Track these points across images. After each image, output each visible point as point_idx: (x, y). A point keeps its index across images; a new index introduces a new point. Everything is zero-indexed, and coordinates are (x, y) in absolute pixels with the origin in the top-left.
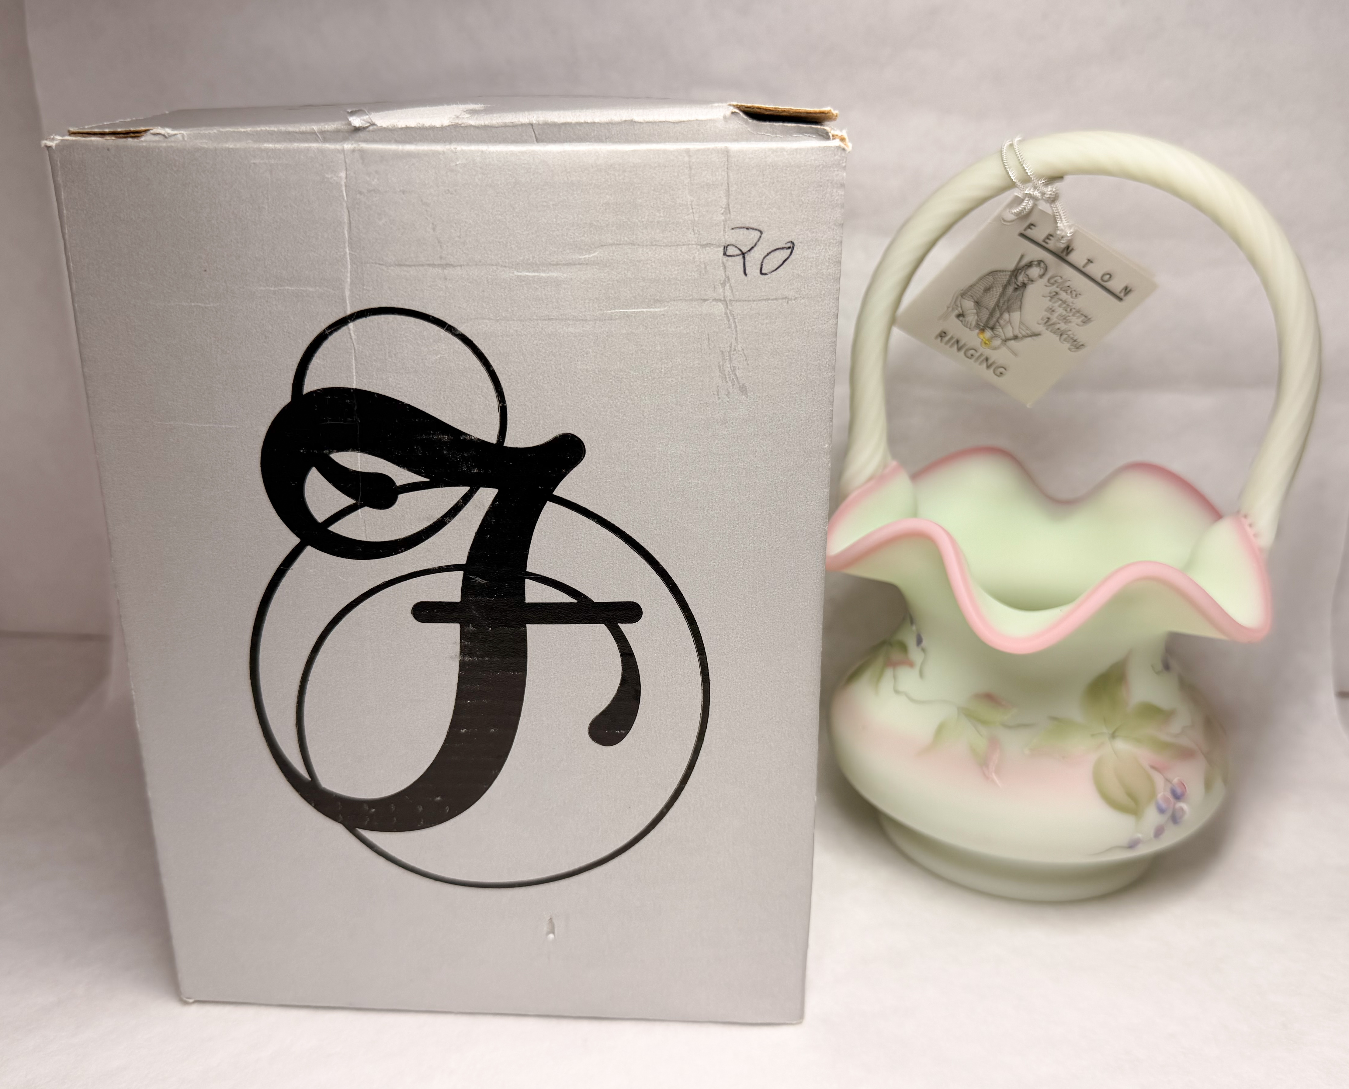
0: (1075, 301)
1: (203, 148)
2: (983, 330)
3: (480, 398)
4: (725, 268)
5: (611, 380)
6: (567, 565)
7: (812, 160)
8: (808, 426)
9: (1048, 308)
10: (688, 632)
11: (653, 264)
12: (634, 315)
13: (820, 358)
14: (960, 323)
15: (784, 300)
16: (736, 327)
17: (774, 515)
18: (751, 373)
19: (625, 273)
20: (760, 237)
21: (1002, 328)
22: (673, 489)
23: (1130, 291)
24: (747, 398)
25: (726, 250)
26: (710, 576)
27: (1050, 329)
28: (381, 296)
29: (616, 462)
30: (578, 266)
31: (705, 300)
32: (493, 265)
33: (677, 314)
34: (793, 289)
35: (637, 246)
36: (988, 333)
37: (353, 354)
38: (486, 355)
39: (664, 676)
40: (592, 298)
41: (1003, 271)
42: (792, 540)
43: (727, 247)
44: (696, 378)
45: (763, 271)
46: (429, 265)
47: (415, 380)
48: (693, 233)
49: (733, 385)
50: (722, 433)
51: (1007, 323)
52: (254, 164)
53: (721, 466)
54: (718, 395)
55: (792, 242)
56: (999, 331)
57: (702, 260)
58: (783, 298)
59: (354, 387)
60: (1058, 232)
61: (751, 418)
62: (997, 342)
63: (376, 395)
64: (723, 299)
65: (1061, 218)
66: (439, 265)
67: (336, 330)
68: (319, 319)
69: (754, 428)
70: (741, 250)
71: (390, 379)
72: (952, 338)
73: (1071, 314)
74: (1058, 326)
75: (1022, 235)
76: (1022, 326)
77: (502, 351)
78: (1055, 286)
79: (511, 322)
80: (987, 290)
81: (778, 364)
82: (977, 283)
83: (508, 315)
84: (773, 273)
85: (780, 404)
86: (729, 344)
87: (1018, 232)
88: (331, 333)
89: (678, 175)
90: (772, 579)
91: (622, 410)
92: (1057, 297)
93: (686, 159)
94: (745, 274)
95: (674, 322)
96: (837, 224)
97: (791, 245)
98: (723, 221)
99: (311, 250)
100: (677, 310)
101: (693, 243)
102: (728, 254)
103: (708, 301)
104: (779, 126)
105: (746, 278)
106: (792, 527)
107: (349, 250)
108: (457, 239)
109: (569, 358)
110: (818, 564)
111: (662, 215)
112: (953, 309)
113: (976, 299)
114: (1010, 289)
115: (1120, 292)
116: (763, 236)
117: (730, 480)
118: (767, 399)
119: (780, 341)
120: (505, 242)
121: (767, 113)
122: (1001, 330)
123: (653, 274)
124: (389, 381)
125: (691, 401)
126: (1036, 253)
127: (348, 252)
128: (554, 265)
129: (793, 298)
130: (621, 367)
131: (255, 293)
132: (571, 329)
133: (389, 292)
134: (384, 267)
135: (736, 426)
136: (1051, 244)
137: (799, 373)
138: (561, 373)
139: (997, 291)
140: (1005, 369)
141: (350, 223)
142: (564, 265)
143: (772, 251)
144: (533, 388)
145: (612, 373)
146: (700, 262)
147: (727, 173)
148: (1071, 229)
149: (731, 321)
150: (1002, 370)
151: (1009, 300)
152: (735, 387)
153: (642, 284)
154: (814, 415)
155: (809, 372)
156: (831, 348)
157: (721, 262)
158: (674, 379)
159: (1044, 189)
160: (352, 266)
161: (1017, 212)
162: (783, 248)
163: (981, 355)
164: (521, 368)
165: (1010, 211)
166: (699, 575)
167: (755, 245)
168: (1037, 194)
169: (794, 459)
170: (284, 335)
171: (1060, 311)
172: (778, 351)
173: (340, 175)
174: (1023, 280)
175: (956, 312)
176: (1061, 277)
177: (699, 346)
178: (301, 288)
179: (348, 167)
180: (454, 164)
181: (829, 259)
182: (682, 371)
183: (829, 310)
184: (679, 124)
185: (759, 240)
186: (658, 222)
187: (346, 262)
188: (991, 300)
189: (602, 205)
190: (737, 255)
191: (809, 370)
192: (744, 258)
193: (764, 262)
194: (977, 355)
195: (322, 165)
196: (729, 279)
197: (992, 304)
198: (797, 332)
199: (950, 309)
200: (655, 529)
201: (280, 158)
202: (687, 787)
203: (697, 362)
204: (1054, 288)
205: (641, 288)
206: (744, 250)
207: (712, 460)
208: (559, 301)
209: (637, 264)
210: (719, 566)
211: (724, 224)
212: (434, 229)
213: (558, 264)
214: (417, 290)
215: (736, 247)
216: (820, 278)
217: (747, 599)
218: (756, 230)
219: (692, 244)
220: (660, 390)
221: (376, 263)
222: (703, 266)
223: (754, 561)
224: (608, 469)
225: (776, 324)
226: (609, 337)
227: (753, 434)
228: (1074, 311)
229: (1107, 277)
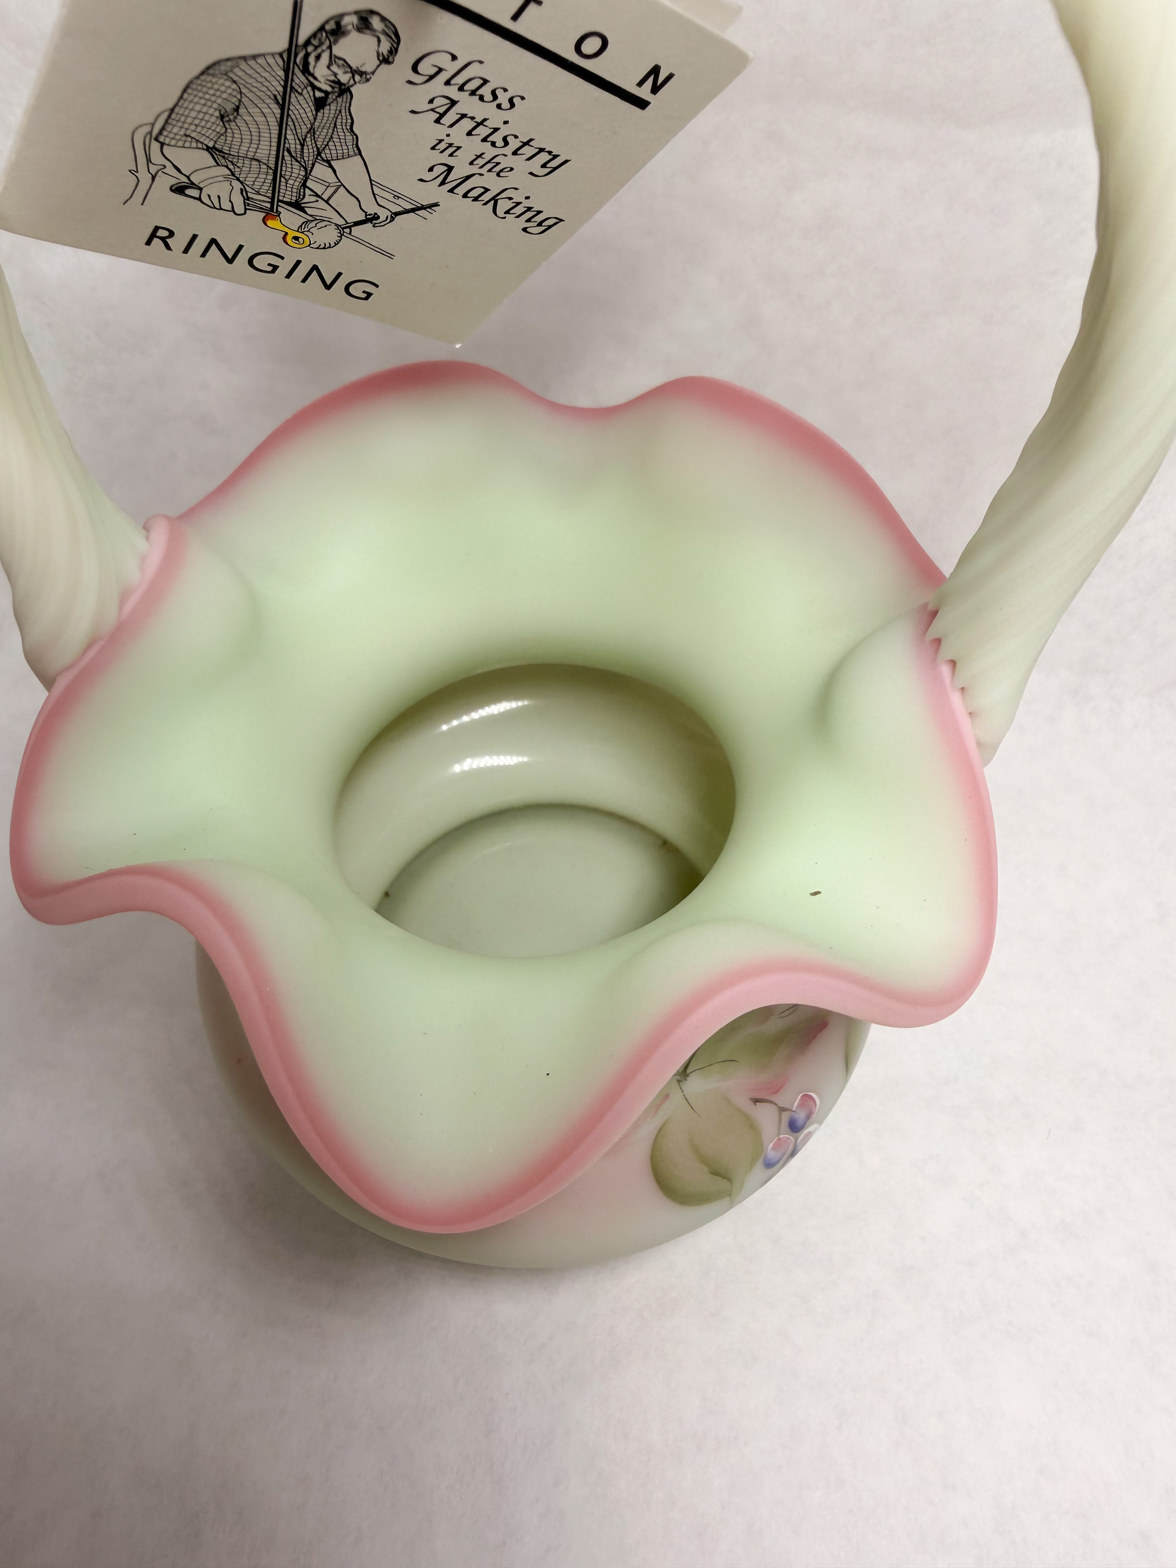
0: (513, 115)
2: (270, 213)
9: (438, 141)
23: (668, 77)
27: (459, 192)
72: (193, 237)
73: (508, 152)
74: (479, 183)
78: (439, 82)
92: (456, 110)
115: (640, 84)
140: (376, 285)
150: (365, 288)
163: (297, 263)
171: (473, 146)
175: (165, 182)
176: (454, 58)
194: (284, 265)
197: (266, 150)
204: (437, 87)
228: (514, 144)
229: (591, 45)
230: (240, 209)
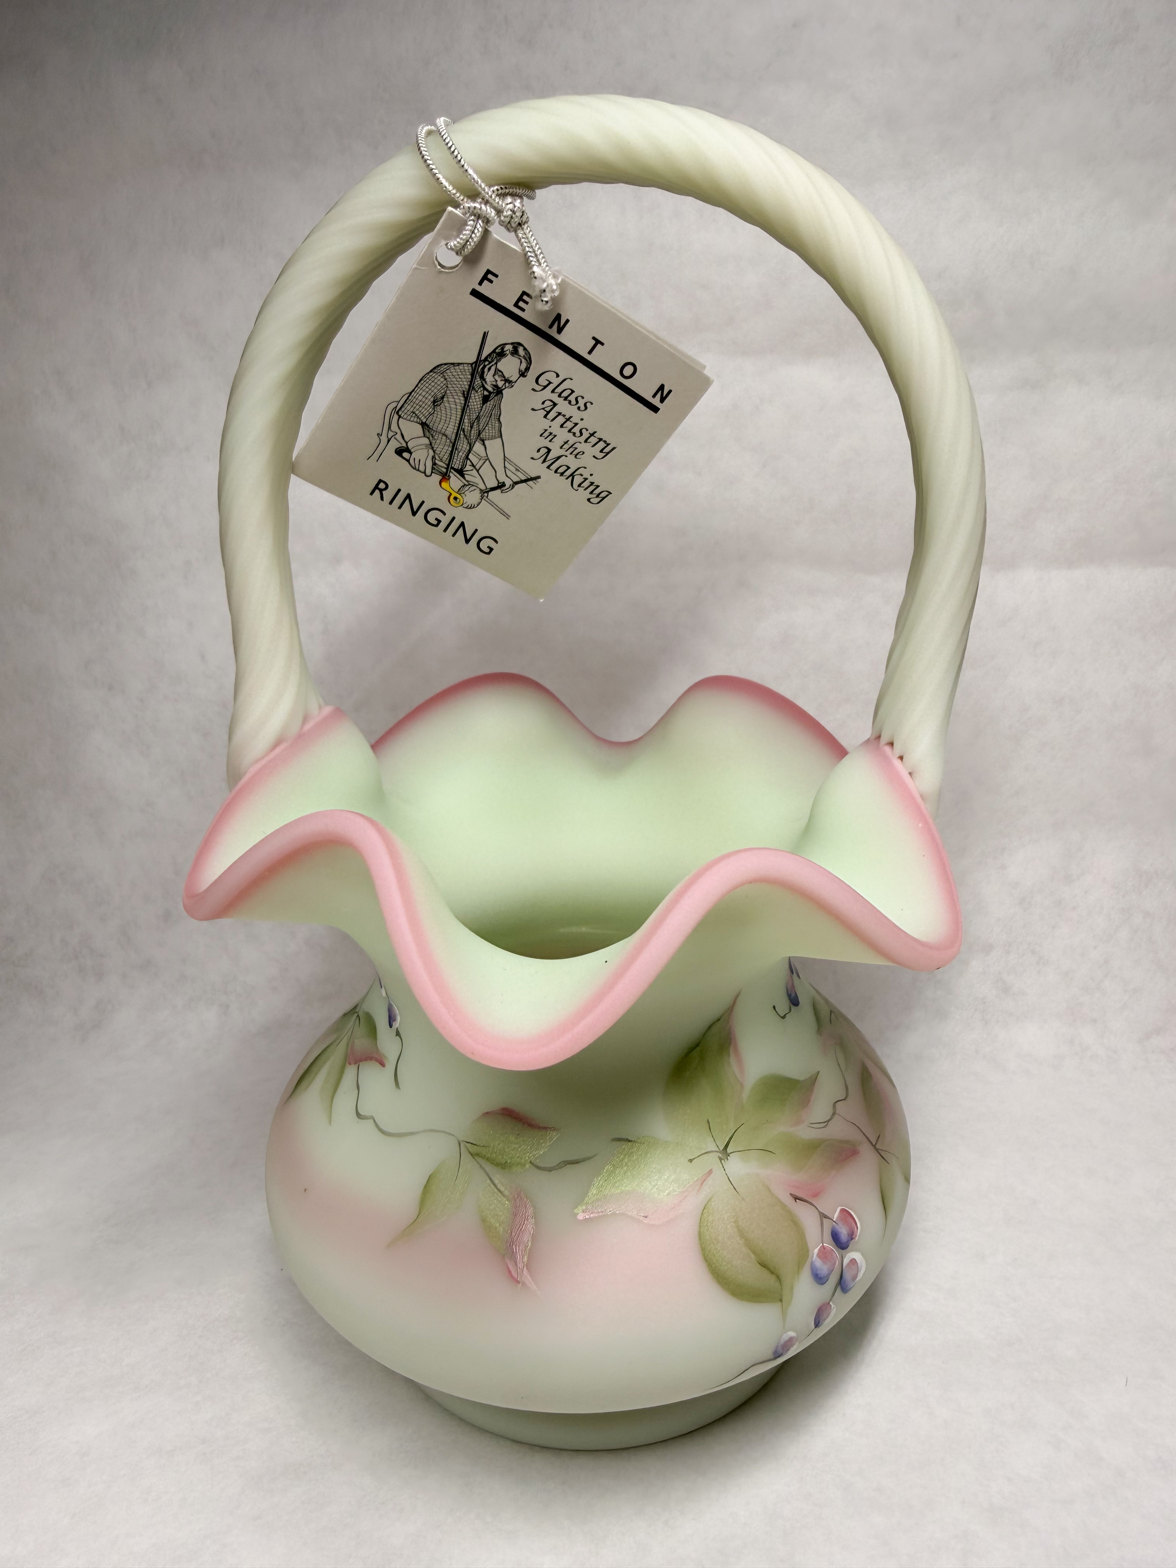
0: (585, 415)
2: (445, 477)
9: (544, 430)
23: (669, 392)
27: (553, 469)
36: (455, 481)
56: (471, 476)
60: (537, 285)
62: (472, 497)
65: (537, 258)
72: (397, 492)
73: (582, 440)
74: (564, 462)
75: (475, 293)
78: (549, 390)
87: (468, 287)
92: (556, 410)
114: (476, 399)
115: (654, 396)
126: (507, 330)
136: (531, 311)
139: (454, 403)
140: (495, 541)
148: (555, 276)
150: (489, 543)
159: (500, 204)
161: (460, 243)
163: (452, 520)
165: (447, 244)
168: (488, 211)
171: (563, 435)
175: (394, 445)
176: (558, 376)
194: (445, 520)
197: (451, 430)
204: (547, 394)
228: (586, 434)
229: (628, 371)
230: (428, 472)
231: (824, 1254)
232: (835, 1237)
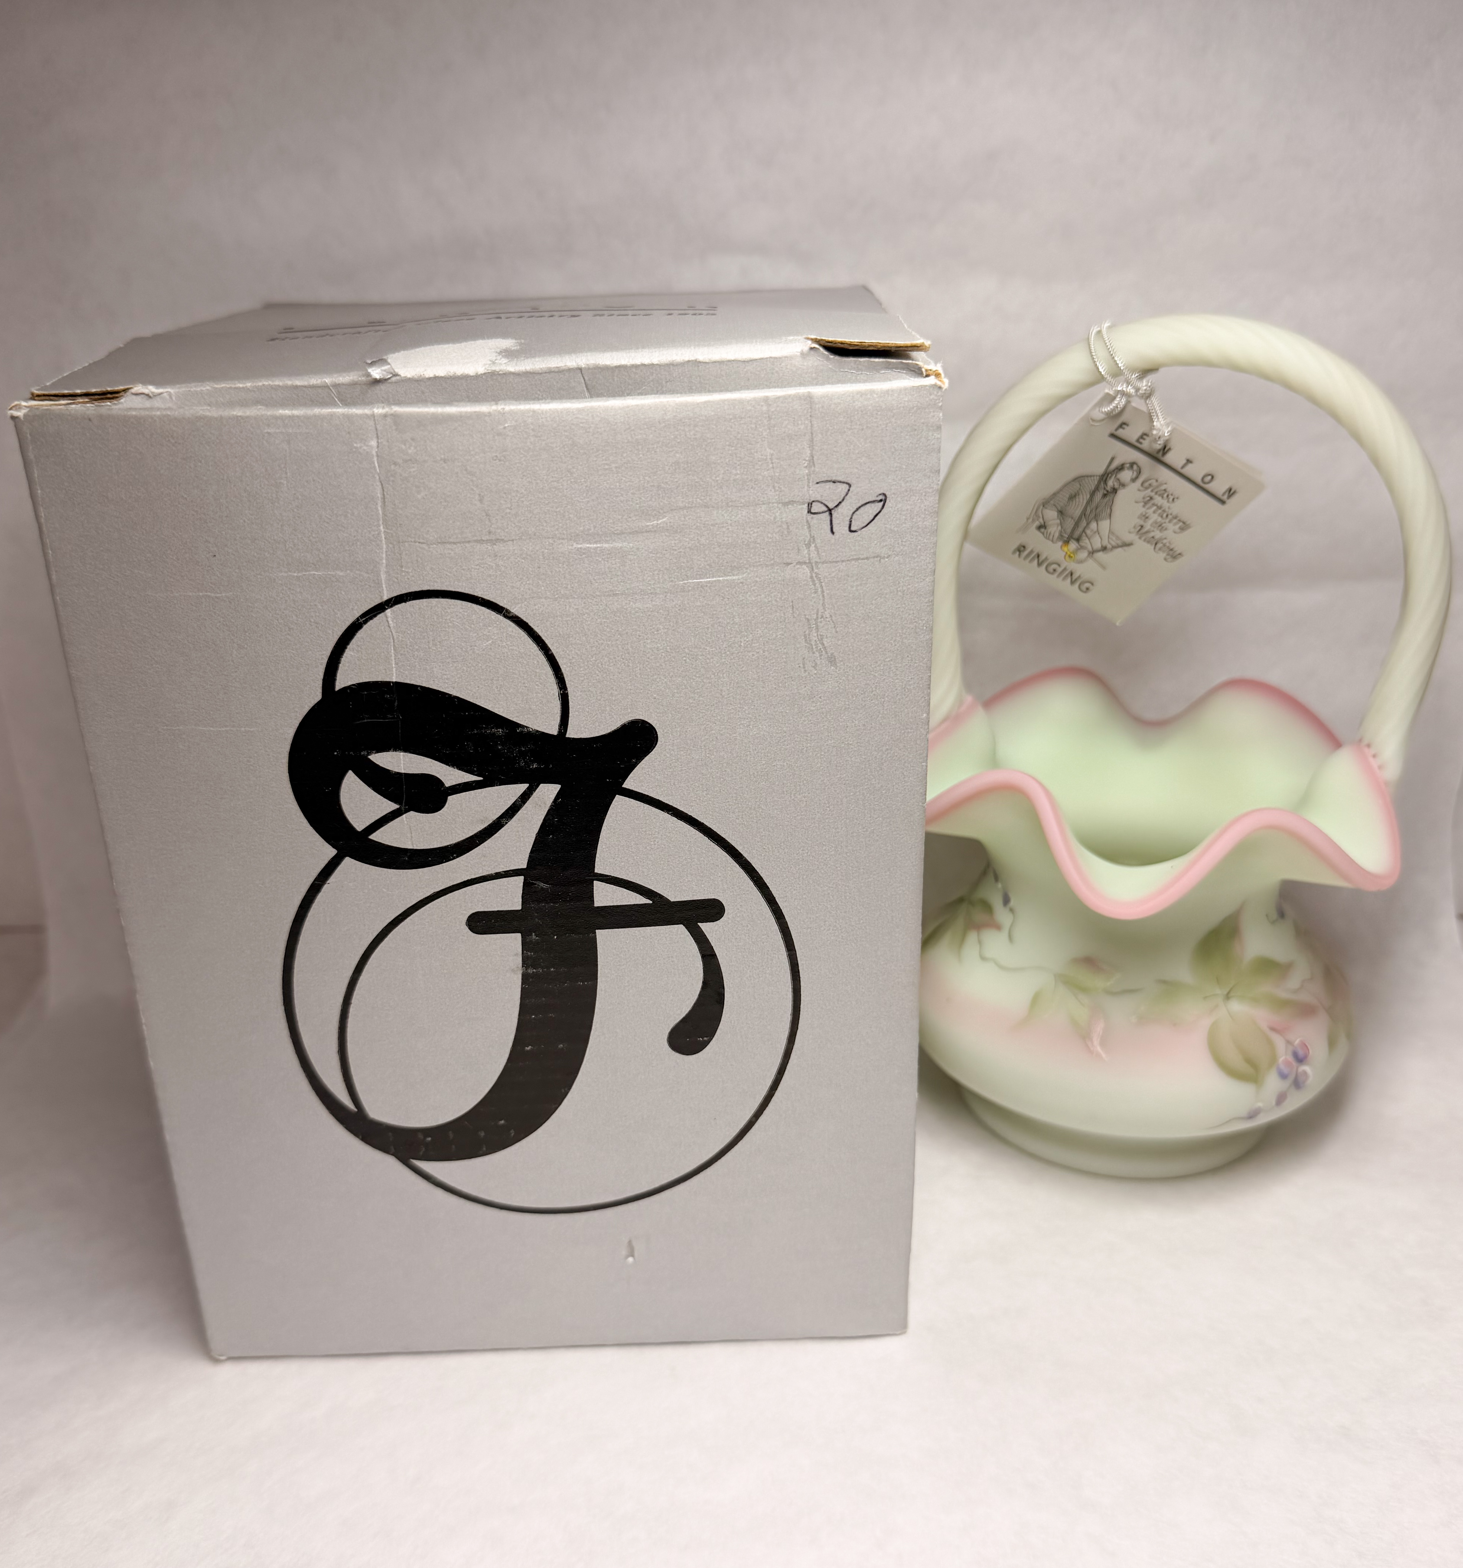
0: (1172, 505)
1: (206, 417)
2: (1067, 542)
3: (537, 685)
4: (809, 527)
5: (685, 658)
6: (639, 863)
7: (905, 401)
8: (905, 695)
9: (1141, 514)
10: (775, 927)
11: (730, 527)
12: (709, 585)
13: (917, 620)
14: (1041, 535)
15: (876, 559)
16: (823, 592)
17: (868, 795)
18: (840, 642)
19: (698, 539)
20: (849, 490)
21: (1089, 539)
22: (756, 773)
23: (1235, 492)
24: (836, 669)
25: (811, 507)
26: (799, 866)
27: (1143, 538)
28: (422, 578)
29: (692, 748)
30: (645, 534)
31: (788, 564)
32: (549, 538)
33: (757, 582)
34: (886, 545)
35: (711, 508)
36: (1073, 545)
37: (392, 644)
38: (544, 638)
39: (750, 977)
40: (661, 569)
41: (1091, 476)
42: (888, 820)
43: (811, 504)
44: (780, 650)
45: (853, 528)
46: (477, 541)
47: (464, 670)
48: (773, 490)
49: (821, 655)
50: (809, 709)
51: (1095, 532)
52: (268, 433)
53: (809, 745)
54: (804, 668)
55: (884, 495)
56: (1085, 542)
57: (784, 520)
58: (874, 557)
59: (394, 680)
60: (1155, 432)
61: (841, 691)
62: (1083, 555)
63: (419, 688)
64: (807, 561)
65: (1157, 416)
66: (487, 541)
67: (371, 618)
68: (351, 607)
69: (845, 701)
70: (827, 507)
71: (435, 669)
72: (1032, 552)
73: (1167, 520)
74: (1152, 534)
75: (1113, 436)
76: (1111, 536)
77: (561, 633)
78: (1149, 490)
79: (571, 600)
80: (1072, 497)
81: (870, 630)
82: (1061, 490)
83: (567, 592)
84: (863, 530)
85: (873, 673)
86: (815, 611)
87: (1108, 432)
88: (366, 622)
89: (756, 427)
90: (868, 865)
91: (698, 691)
92: (1152, 502)
93: (765, 408)
94: (833, 532)
95: (753, 590)
96: (933, 471)
97: (883, 498)
98: (807, 475)
99: (340, 530)
100: (757, 577)
101: (774, 501)
102: (813, 511)
103: (792, 565)
104: (864, 362)
105: (833, 537)
106: (888, 807)
107: (384, 528)
108: (508, 511)
109: (637, 637)
110: (916, 845)
111: (739, 472)
112: (1033, 521)
113: (1059, 508)
115: (1223, 495)
116: (851, 489)
117: (820, 760)
118: (859, 668)
119: (872, 604)
120: (562, 512)
121: (851, 348)
122: (1087, 541)
123: (730, 539)
124: (433, 671)
125: (775, 676)
126: (1128, 455)
127: (383, 530)
128: (618, 534)
129: (886, 556)
130: (696, 644)
131: (275, 579)
132: (638, 605)
133: (431, 572)
134: (424, 546)
135: (824, 700)
136: (1146, 444)
137: (894, 638)
138: (628, 653)
139: (1083, 499)
140: (1092, 584)
141: (384, 498)
142: (630, 533)
143: (862, 506)
144: (597, 672)
145: (686, 650)
146: (782, 522)
147: (811, 422)
148: (1168, 427)
149: (817, 585)
150: (1087, 585)
151: (1097, 508)
152: (822, 657)
153: (717, 550)
154: (910, 683)
155: (904, 636)
156: (929, 608)
157: (805, 521)
158: (755, 653)
159: (1139, 384)
160: (388, 547)
161: (1108, 411)
162: (874, 502)
163: (1065, 569)
164: (584, 650)
165: (1099, 410)
166: (787, 865)
167: (843, 500)
168: (1130, 390)
169: (889, 732)
170: (311, 625)
171: (1154, 517)
172: (870, 615)
173: (370, 444)
174: (1114, 485)
175: (1037, 523)
176: (1157, 481)
177: (782, 615)
178: (329, 573)
179: (379, 435)
180: (502, 427)
181: (925, 510)
182: (764, 643)
183: (926, 567)
184: (751, 363)
185: (847, 495)
186: (734, 480)
187: (381, 541)
188: (1076, 509)
189: (671, 465)
190: (823, 512)
191: (905, 634)
192: (831, 514)
193: (853, 517)
194: (1059, 570)
195: (349, 433)
196: (814, 539)
197: (1077, 513)
198: (891, 593)
199: (1030, 520)
200: (737, 819)
201: (299, 426)
202: (778, 1094)
203: (780, 633)
204: (1148, 492)
205: (716, 555)
206: (831, 506)
207: (799, 740)
208: (625, 574)
209: (712, 528)
210: (809, 854)
211: (808, 479)
212: (481, 501)
213: (622, 533)
214: (463, 569)
215: (822, 503)
216: (916, 532)
217: (840, 887)
218: (844, 483)
219: (773, 503)
220: (740, 665)
221: (415, 542)
222: (785, 526)
223: (847, 846)
224: (684, 756)
225: (868, 586)
226: (682, 611)
227: (843, 708)
228: (1170, 517)
229: (1208, 478)
231: (1287, 1063)
232: (1295, 1055)
